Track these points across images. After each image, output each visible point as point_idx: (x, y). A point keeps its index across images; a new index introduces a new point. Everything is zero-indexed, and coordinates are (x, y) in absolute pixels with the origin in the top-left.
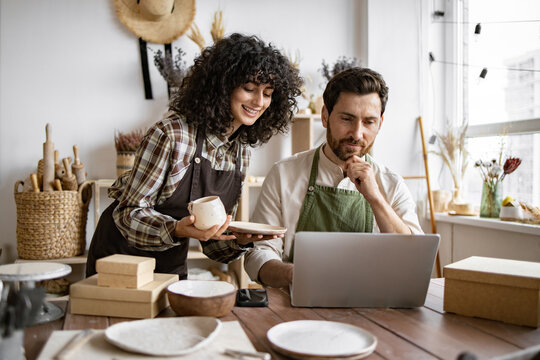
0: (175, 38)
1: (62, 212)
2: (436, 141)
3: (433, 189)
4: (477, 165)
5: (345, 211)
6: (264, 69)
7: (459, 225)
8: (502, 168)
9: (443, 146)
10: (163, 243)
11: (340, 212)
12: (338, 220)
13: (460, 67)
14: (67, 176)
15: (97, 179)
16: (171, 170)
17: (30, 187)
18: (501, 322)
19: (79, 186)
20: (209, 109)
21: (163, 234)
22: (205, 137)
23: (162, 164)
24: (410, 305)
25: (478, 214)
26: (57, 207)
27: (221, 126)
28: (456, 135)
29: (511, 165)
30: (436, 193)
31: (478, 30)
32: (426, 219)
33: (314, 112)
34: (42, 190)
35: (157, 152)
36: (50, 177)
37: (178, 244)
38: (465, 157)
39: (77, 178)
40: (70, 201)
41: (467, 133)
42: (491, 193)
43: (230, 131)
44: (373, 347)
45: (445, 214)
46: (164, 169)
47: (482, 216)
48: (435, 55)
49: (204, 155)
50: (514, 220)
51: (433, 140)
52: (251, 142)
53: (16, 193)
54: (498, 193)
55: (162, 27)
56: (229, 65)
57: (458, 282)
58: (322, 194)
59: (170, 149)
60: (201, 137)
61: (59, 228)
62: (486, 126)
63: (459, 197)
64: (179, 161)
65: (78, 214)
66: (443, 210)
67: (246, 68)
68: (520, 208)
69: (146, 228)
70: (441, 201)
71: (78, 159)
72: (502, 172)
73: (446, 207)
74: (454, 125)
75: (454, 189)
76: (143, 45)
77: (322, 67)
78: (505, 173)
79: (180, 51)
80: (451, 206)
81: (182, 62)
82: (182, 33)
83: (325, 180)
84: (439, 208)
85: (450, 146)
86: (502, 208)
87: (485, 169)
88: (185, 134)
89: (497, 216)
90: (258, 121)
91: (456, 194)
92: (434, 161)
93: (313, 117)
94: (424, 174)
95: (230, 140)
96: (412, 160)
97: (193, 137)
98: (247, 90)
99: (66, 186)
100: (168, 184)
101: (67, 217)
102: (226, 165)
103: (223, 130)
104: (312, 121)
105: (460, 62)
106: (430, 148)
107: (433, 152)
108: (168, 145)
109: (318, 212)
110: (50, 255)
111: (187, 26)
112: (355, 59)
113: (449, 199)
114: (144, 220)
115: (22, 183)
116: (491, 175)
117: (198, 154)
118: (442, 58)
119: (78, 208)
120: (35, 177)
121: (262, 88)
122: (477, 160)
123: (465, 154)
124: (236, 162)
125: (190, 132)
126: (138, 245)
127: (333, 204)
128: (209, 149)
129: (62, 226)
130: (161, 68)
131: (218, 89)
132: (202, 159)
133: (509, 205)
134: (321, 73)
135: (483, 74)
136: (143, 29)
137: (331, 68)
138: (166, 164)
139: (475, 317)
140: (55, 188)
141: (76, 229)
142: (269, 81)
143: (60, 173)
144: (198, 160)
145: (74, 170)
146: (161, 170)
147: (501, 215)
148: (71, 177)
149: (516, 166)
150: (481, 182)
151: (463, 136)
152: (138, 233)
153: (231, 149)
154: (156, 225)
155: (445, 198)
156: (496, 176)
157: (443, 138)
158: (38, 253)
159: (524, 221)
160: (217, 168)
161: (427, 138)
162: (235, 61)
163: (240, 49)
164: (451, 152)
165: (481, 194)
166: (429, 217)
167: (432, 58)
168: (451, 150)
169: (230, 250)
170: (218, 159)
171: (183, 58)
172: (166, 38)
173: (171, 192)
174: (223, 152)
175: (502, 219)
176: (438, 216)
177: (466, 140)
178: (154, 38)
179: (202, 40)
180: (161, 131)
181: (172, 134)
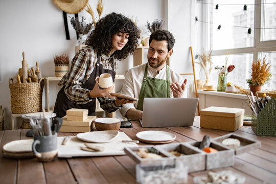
0: (80, 11)
1: (32, 92)
2: (198, 58)
3: (196, 79)
4: (216, 68)
5: (159, 87)
6: (126, 27)
7: (208, 95)
8: (227, 69)
9: (201, 60)
10: (85, 100)
11: (157, 88)
12: (156, 91)
13: (209, 24)
14: (34, 76)
15: (47, 77)
16: (88, 69)
17: (17, 81)
18: (221, 130)
19: (39, 80)
20: (103, 43)
21: (85, 96)
22: (101, 55)
23: (85, 66)
24: (187, 125)
25: (216, 90)
26: (29, 90)
27: (108, 50)
28: (207, 55)
29: (231, 68)
30: (198, 81)
31: (217, 7)
32: (194, 93)
33: (143, 45)
34: (22, 82)
35: (82, 61)
36: (26, 77)
37: (91, 100)
38: (211, 65)
39: (38, 77)
40: (35, 87)
41: (212, 54)
42: (222, 81)
43: (111, 53)
44: (175, 138)
45: (202, 90)
46: (86, 68)
47: (218, 91)
48: (198, 18)
49: (101, 63)
50: (231, 92)
51: (197, 57)
52: (119, 58)
53: (10, 84)
54: (225, 81)
55: (73, 6)
56: (112, 25)
57: (205, 116)
58: (149, 81)
59: (88, 60)
60: (99, 55)
61: (31, 99)
62: (220, 51)
63: (208, 82)
64: (92, 65)
65: (39, 93)
66: (201, 88)
67: (119, 26)
68: (234, 87)
69: (78, 94)
70: (200, 85)
71: (38, 68)
72: (226, 72)
73: (202, 87)
74: (206, 50)
75: (206, 79)
76: (65, 14)
77: (147, 24)
78: (228, 72)
79: (83, 18)
80: (205, 86)
81: (84, 22)
82: (83, 9)
83: (150, 75)
84: (199, 87)
85: (204, 60)
86: (227, 87)
87: (220, 71)
88: (93, 53)
89: (224, 91)
90: (123, 49)
91: (207, 81)
92: (197, 67)
93: (143, 48)
94: (193, 73)
95: (111, 56)
96: (188, 66)
97: (96, 55)
98: (119, 35)
99: (34, 80)
100: (87, 74)
101: (34, 94)
102: (109, 68)
103: (108, 52)
104: (143, 50)
105: (209, 21)
106: (195, 60)
107: (197, 62)
108: (87, 58)
109: (148, 88)
110: (27, 112)
111: (85, 5)
112: (162, 21)
113: (204, 83)
114: (77, 90)
115: (12, 79)
116: (222, 73)
117: (98, 62)
118: (201, 19)
119: (39, 90)
120: (19, 76)
121: (125, 35)
122: (216, 66)
123: (211, 63)
124: (113, 67)
125: (95, 53)
126: (75, 101)
127: (154, 85)
128: (102, 60)
129: (32, 99)
130: (74, 25)
131: (107, 35)
132: (100, 64)
133: (229, 86)
134: (146, 27)
135: (219, 28)
136: (65, 7)
137: (151, 25)
138: (86, 66)
139: (212, 129)
140: (29, 82)
141: (38, 100)
142: (128, 31)
143: (30, 75)
144: (98, 65)
145: (37, 73)
146: (84, 69)
147: (226, 90)
148: (36, 76)
149: (233, 69)
150: (218, 76)
151: (210, 55)
152: (75, 96)
153: (111, 61)
154: (82, 92)
155: (202, 83)
156: (224, 73)
157: (201, 56)
158: (22, 111)
159: (236, 93)
160: (105, 69)
161: (194, 56)
162: (114, 23)
163: (116, 18)
164: (205, 63)
165: (217, 81)
166: (195, 92)
167: (196, 19)
168: (204, 62)
169: (112, 108)
170: (106, 65)
171: (84, 21)
172: (75, 11)
173: (88, 78)
174: (107, 62)
175: (227, 92)
176: (199, 91)
177: (211, 57)
178: (70, 11)
179: (92, 12)
180: (83, 53)
181: (88, 53)
